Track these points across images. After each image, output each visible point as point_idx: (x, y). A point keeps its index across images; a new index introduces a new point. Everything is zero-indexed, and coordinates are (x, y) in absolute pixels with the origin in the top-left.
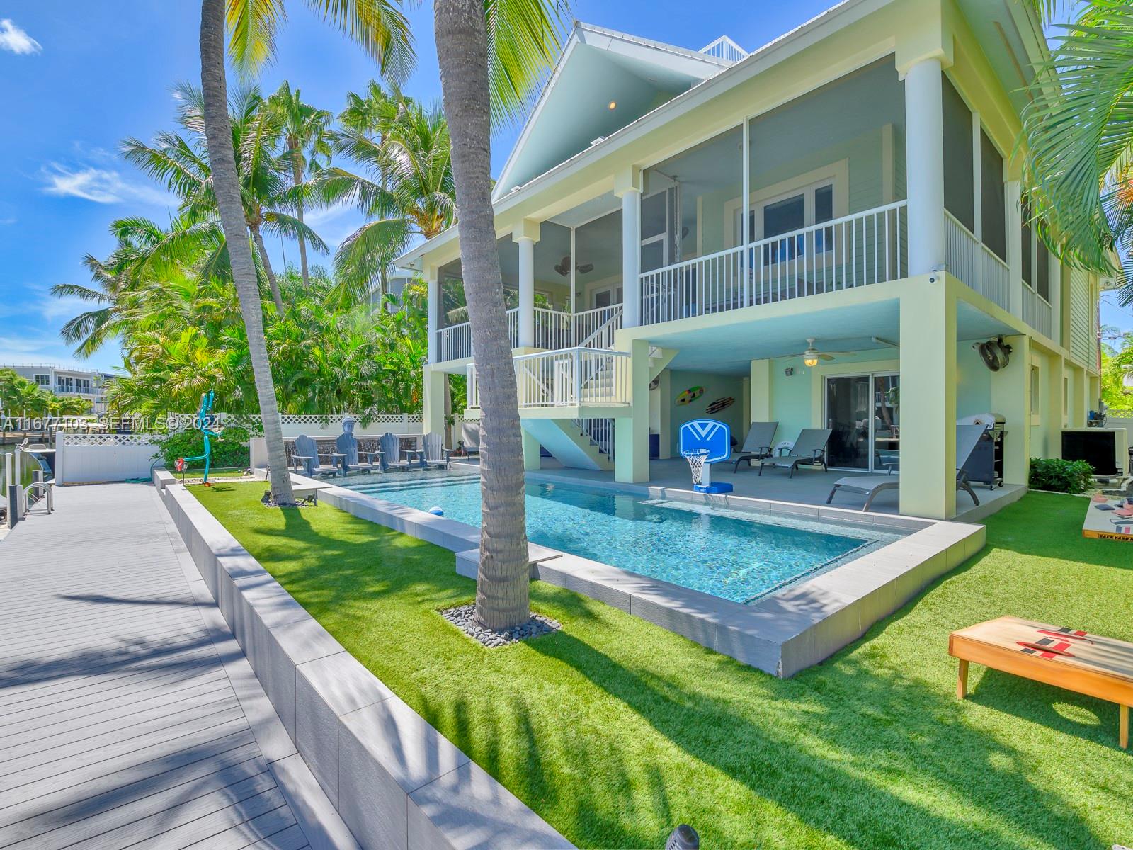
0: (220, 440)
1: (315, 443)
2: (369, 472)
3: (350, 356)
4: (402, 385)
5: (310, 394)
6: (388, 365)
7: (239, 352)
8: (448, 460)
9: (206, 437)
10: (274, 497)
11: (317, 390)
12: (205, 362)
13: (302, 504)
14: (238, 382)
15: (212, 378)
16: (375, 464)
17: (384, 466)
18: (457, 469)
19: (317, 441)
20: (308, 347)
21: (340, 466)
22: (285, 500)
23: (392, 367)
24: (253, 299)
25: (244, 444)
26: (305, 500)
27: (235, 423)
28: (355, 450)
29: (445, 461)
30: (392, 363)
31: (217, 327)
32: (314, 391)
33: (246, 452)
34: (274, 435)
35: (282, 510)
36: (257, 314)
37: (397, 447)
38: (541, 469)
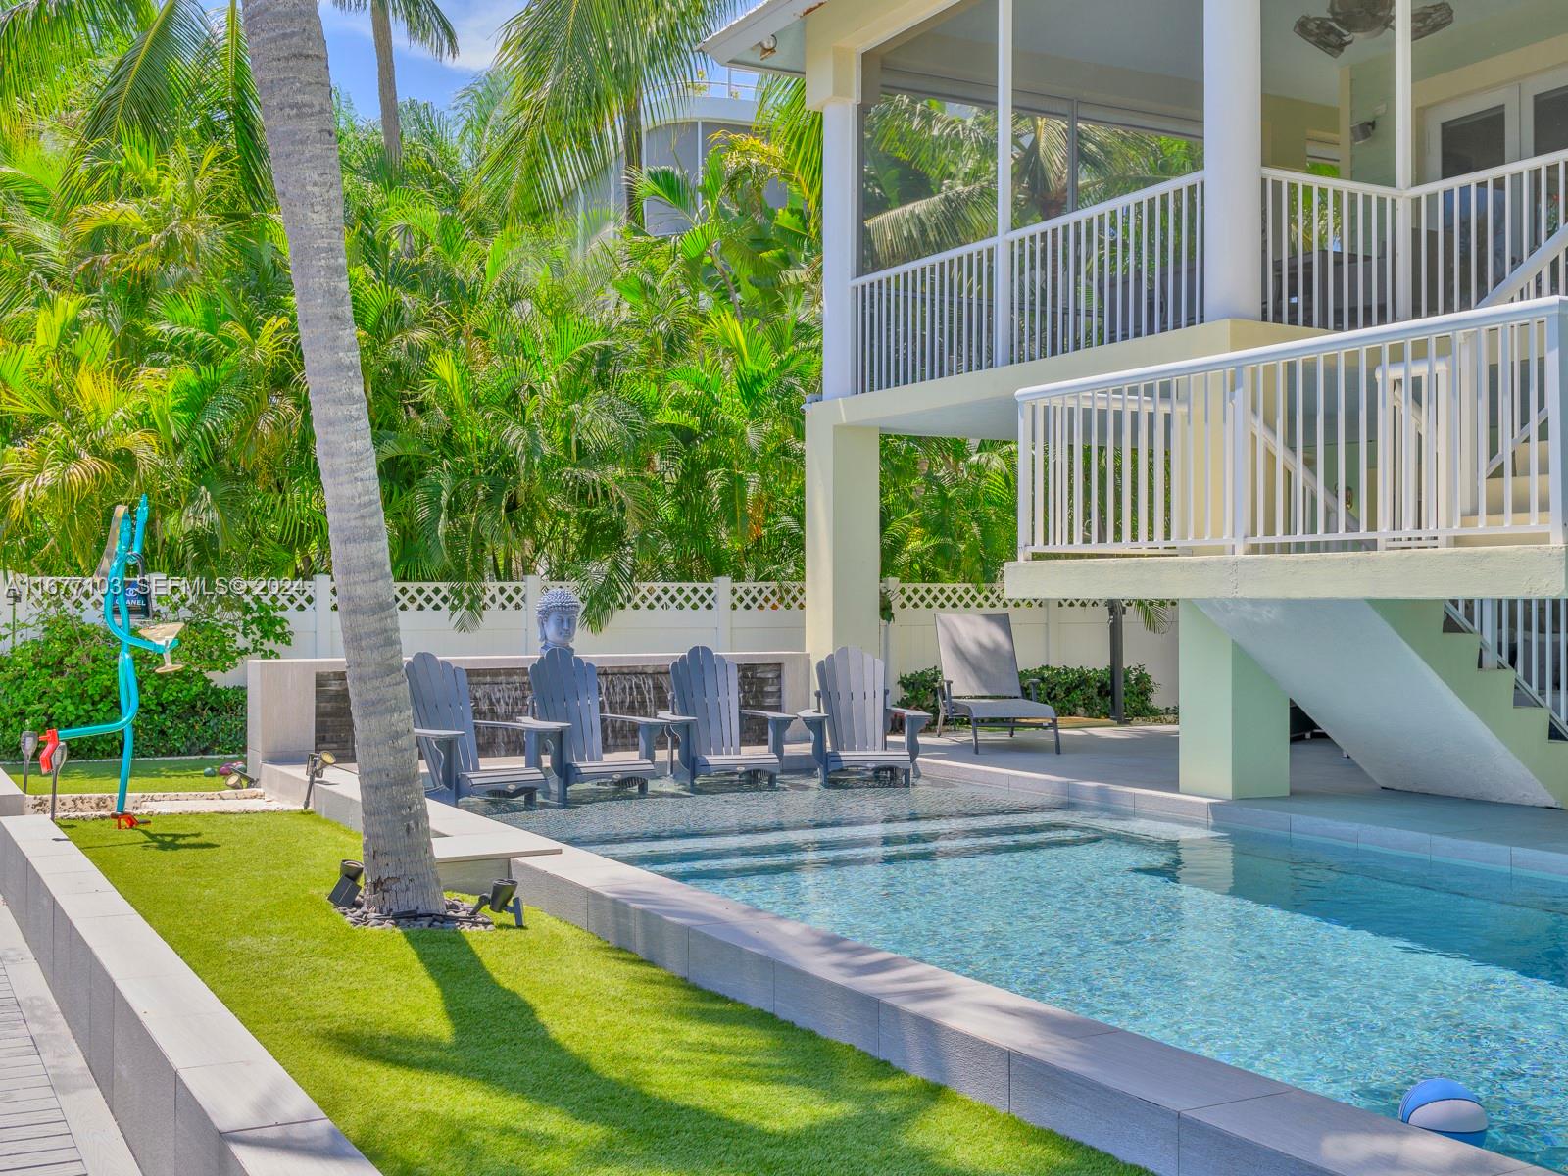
0: (169, 667)
1: (464, 679)
2: (643, 788)
3: (549, 378)
4: (716, 481)
5: (423, 513)
6: (670, 412)
7: (207, 373)
8: (914, 749)
9: (125, 658)
10: (378, 885)
11: (445, 496)
12: (105, 408)
13: (473, 917)
14: (200, 472)
15: (126, 460)
16: (662, 756)
17: (691, 765)
18: (946, 784)
19: (470, 673)
20: (419, 353)
21: (546, 761)
22: (412, 901)
23: (681, 418)
24: (318, 149)
25: (220, 679)
26: (483, 901)
27: (192, 607)
28: (591, 709)
29: (903, 755)
30: (680, 404)
31: (139, 293)
32: (433, 501)
33: (231, 705)
34: (376, 656)
35: (413, 940)
36: (328, 205)
37: (730, 697)
38: (1294, 794)
